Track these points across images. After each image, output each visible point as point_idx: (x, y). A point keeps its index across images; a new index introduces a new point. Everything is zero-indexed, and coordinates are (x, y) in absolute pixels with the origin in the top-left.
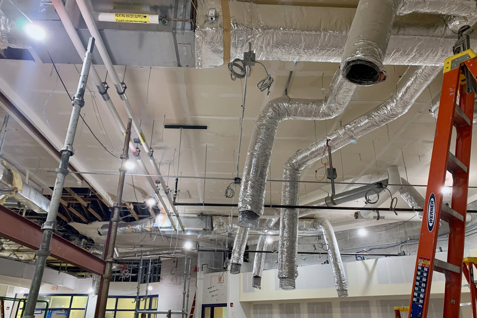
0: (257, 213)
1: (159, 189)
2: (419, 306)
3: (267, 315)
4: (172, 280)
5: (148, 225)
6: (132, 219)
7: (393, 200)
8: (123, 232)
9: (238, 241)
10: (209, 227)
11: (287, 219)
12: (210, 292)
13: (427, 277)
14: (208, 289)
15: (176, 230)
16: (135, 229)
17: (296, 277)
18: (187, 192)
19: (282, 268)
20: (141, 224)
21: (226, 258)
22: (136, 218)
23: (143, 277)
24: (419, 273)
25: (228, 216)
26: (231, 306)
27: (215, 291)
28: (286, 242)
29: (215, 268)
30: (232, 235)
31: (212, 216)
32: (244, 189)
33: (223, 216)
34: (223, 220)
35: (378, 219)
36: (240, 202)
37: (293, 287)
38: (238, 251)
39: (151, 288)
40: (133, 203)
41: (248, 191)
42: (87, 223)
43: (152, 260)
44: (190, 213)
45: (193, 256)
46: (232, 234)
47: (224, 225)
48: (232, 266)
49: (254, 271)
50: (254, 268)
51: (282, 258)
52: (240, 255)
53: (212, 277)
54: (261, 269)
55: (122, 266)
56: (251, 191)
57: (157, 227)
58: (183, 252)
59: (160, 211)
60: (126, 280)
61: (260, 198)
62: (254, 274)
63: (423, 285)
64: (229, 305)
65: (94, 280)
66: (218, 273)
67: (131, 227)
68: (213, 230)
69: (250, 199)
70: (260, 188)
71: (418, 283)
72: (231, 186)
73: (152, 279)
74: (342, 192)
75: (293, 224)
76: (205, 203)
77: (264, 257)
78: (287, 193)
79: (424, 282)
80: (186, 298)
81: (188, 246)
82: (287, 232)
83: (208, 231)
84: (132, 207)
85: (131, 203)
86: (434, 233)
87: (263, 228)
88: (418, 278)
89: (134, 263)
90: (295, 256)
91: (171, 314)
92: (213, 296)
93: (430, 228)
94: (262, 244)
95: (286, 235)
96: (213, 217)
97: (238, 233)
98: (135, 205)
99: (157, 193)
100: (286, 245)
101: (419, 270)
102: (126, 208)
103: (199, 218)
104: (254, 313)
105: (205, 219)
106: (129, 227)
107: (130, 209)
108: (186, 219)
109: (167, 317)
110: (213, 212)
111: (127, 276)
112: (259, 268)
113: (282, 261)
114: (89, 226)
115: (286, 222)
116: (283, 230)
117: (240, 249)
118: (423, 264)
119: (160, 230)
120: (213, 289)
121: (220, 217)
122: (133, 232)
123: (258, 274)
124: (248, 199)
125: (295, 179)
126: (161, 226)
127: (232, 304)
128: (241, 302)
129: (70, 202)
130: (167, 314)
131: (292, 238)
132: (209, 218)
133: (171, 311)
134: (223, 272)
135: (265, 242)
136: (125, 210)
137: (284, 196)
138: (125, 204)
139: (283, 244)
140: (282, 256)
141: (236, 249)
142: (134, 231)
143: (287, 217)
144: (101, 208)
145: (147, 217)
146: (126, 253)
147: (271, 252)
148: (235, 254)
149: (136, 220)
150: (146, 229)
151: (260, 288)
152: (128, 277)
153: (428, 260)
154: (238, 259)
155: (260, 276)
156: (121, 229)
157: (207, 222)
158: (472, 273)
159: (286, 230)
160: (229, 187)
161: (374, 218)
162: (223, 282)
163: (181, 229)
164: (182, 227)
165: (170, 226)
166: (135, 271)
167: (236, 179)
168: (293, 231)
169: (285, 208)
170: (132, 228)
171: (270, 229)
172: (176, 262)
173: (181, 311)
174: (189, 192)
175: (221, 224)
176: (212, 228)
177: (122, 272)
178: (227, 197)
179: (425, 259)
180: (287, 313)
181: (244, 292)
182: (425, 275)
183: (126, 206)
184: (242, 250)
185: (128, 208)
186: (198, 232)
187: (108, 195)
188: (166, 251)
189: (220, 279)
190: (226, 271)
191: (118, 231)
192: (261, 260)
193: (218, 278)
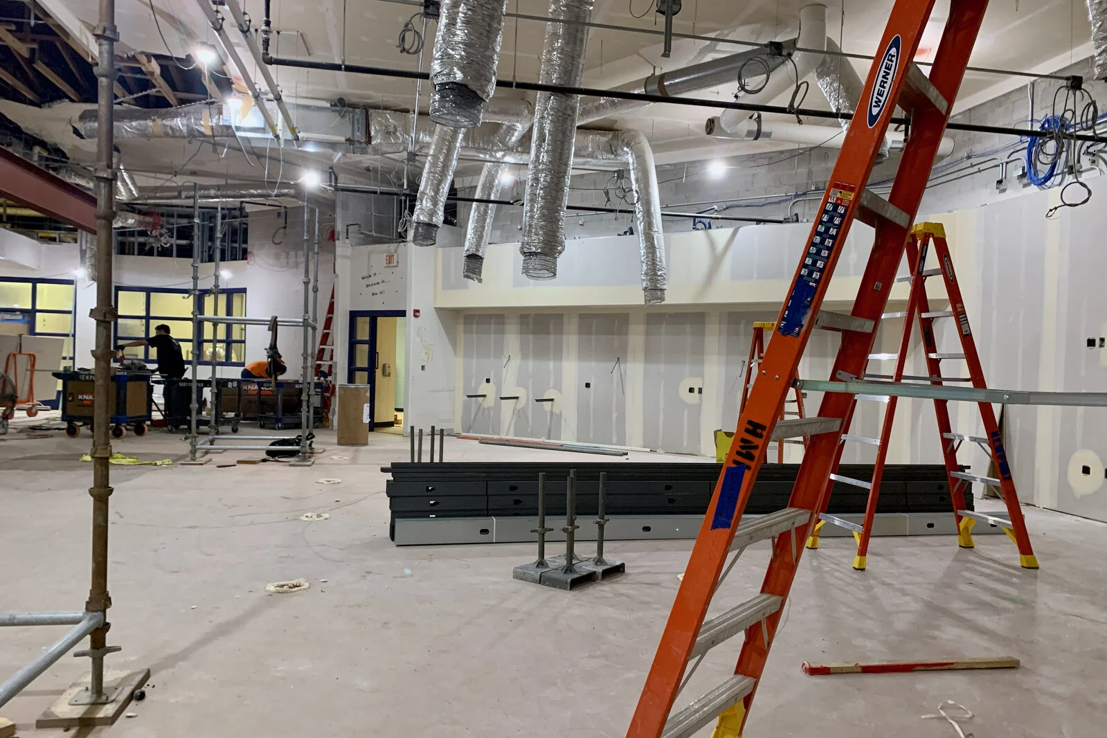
0: (479, 93)
1: (223, 19)
2: (811, 284)
3: (492, 336)
4: (277, 257)
5: (206, 122)
6: (160, 103)
7: (798, 87)
8: (140, 132)
9: (431, 172)
10: (360, 136)
11: (551, 121)
12: (367, 286)
13: (839, 227)
14: (363, 278)
15: (277, 137)
16: (171, 128)
17: (560, 253)
18: (300, 37)
19: (529, 231)
20: (185, 116)
21: (404, 211)
22: (172, 100)
23: (206, 249)
24: (825, 218)
25: (407, 111)
26: (415, 316)
27: (378, 283)
28: (543, 175)
29: (378, 235)
30: (417, 158)
31: (367, 109)
32: (447, 25)
33: (395, 111)
34: (393, 119)
35: (756, 139)
36: (437, 59)
37: (552, 274)
38: (432, 196)
39: (228, 274)
40: (158, 57)
41: (458, 32)
42: (39, 106)
43: (222, 209)
44: (310, 95)
45: (324, 204)
46: (417, 155)
47: (398, 134)
48: (417, 229)
49: (467, 244)
50: (468, 236)
51: (531, 211)
52: (435, 204)
53: (370, 253)
54: (483, 241)
55: (149, 219)
56: (466, 31)
57: (229, 127)
58: (299, 193)
59: (233, 86)
60: (165, 252)
61: (489, 53)
62: (467, 250)
63: (829, 242)
64: (410, 313)
65: (84, 248)
66: (385, 246)
67: (159, 121)
68: (370, 144)
69: (463, 53)
70: (490, 25)
71: (817, 239)
72: (416, 20)
73: (228, 254)
74: (688, 66)
75: (564, 134)
76: (347, 63)
77: (493, 215)
78: (555, 53)
79: (831, 237)
80: (311, 294)
81: (311, 180)
82: (547, 152)
84: (155, 67)
85: (153, 59)
86: (877, 133)
87: (493, 146)
88: (821, 229)
89: (180, 216)
90: (561, 206)
91: (277, 325)
92: (373, 294)
93: (873, 119)
94: (489, 185)
95: (544, 157)
96: (371, 111)
97: (431, 153)
98: (165, 63)
99: (219, 29)
100: (544, 181)
101: (826, 212)
102: (139, 71)
103: (333, 111)
104: (465, 332)
105: (351, 115)
106: (154, 120)
107: (152, 73)
108: (301, 112)
109: (269, 330)
110: (368, 99)
111: (166, 244)
112: (479, 239)
113: (532, 217)
114: (45, 111)
115: (548, 127)
116: (539, 146)
117: (437, 192)
118: (838, 199)
119: (238, 134)
120: (373, 280)
121: (389, 114)
122: (167, 135)
123: (478, 250)
124: (458, 53)
125: (578, 17)
126: (238, 125)
127: (418, 311)
128: (437, 309)
130: (268, 326)
131: (559, 167)
132: (361, 113)
133: (278, 319)
134: (396, 244)
135: (496, 181)
136: (139, 76)
137: (550, 60)
138: (133, 59)
139: (536, 179)
140: (532, 206)
141: (428, 192)
142: (170, 132)
143: (552, 115)
144: (71, 66)
145: (200, 100)
146: (156, 189)
147: (508, 203)
148: (424, 202)
149: (171, 106)
150: (202, 129)
151: (480, 281)
152: (168, 245)
153: (852, 190)
154: (432, 213)
155: (480, 254)
156: (134, 124)
157: (356, 122)
158: (924, 255)
159: (546, 146)
160: (410, 26)
161: (749, 133)
162: (396, 266)
163: (290, 136)
164: (293, 130)
165: (262, 126)
166: (185, 233)
167: (428, 4)
168: (562, 149)
169: (548, 93)
170: (164, 125)
171: (509, 150)
172: (283, 215)
173: (301, 320)
174: (304, 35)
175: (391, 129)
176: (369, 139)
177: (151, 233)
178: (403, 50)
179: (844, 188)
180: (534, 333)
181: (444, 288)
182: (837, 221)
183: (139, 63)
184: (440, 194)
185: (143, 69)
186: (333, 145)
187: (83, 27)
188: (256, 190)
189: (390, 258)
190: (404, 242)
191: (126, 130)
192: (485, 220)
193: (385, 255)
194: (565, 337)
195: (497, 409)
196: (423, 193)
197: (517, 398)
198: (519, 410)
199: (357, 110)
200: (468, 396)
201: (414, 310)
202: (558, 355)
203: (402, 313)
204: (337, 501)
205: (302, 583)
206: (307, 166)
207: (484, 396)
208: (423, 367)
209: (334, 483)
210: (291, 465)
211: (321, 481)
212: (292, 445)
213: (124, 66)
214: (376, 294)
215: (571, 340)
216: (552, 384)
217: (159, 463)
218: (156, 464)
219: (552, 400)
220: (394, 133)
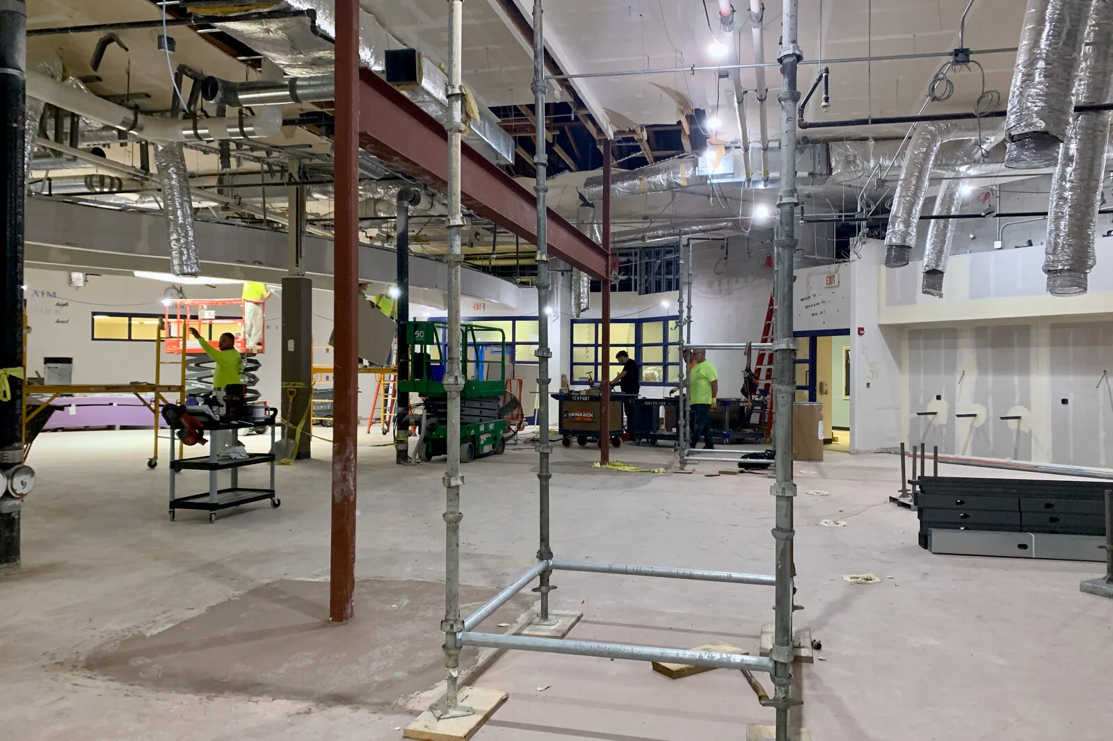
0: (1058, 135)
3: (943, 351)
4: (710, 285)
5: (683, 174)
6: (643, 161)
8: (630, 191)
9: (903, 196)
10: (821, 169)
11: (1080, 139)
12: (807, 307)
14: (802, 300)
15: (749, 180)
16: (654, 184)
17: (1091, 267)
19: (1055, 249)
20: (665, 172)
22: (649, 159)
23: (643, 282)
25: (866, 139)
26: (859, 334)
27: (818, 304)
28: (1070, 193)
29: (821, 258)
30: (886, 184)
31: (826, 142)
33: (855, 140)
34: (854, 148)
36: (1015, 113)
37: (1083, 290)
38: (904, 219)
39: (666, 304)
40: (647, 127)
41: (1036, 85)
46: (887, 181)
47: (858, 162)
48: (889, 252)
49: (926, 259)
50: (927, 252)
52: (908, 225)
53: (809, 275)
54: (943, 256)
56: (1046, 83)
57: (705, 177)
62: (927, 266)
64: (854, 332)
66: (825, 268)
67: (645, 180)
68: (831, 174)
69: (1043, 104)
73: (664, 285)
76: (873, 117)
77: (954, 229)
81: (762, 213)
82: (1075, 169)
83: (819, 178)
84: (645, 134)
87: (956, 161)
91: (751, 349)
92: (813, 315)
94: (949, 198)
95: (1071, 175)
96: (831, 144)
97: (902, 177)
99: (740, 101)
100: (1072, 199)
102: (632, 140)
103: (797, 149)
104: (910, 348)
105: (812, 150)
106: (641, 179)
107: (642, 140)
110: (831, 133)
112: (939, 253)
116: (1065, 166)
117: (909, 213)
119: (711, 182)
120: (812, 301)
121: (848, 144)
122: (651, 190)
123: (938, 265)
124: (1037, 105)
126: (712, 173)
127: (862, 329)
128: (880, 326)
129: (515, 135)
130: (744, 351)
132: (821, 147)
133: (752, 344)
134: (837, 265)
135: (957, 195)
136: (631, 144)
139: (1062, 198)
140: (1057, 224)
141: (899, 215)
142: (653, 187)
143: (1080, 134)
144: (572, 142)
145: (673, 156)
147: (979, 216)
148: (896, 225)
149: (647, 164)
150: (679, 181)
151: (941, 296)
154: (906, 234)
155: (940, 268)
156: (625, 184)
157: (817, 156)
159: (1073, 165)
160: (940, 75)
162: (838, 286)
164: (766, 173)
165: (732, 172)
167: (956, 53)
170: (649, 182)
171: (974, 162)
172: (725, 246)
176: (830, 170)
178: (935, 98)
181: (888, 305)
184: (913, 216)
185: (636, 138)
187: (605, 114)
188: (697, 226)
189: (831, 279)
190: (844, 261)
191: (619, 190)
192: (945, 235)
193: (825, 276)
194: (1033, 350)
195: (951, 426)
196: (895, 217)
197: (975, 415)
198: (977, 429)
199: (819, 145)
200: (919, 414)
201: (859, 328)
202: (1025, 369)
203: (846, 332)
204: (841, 511)
205: (873, 577)
206: (757, 201)
207: (935, 413)
208: (868, 385)
209: (823, 495)
210: (769, 477)
211: (811, 492)
212: (762, 458)
213: (622, 138)
214: (816, 314)
215: (1041, 353)
216: (1017, 400)
217: (656, 471)
218: (654, 472)
219: (1018, 418)
220: (854, 162)
